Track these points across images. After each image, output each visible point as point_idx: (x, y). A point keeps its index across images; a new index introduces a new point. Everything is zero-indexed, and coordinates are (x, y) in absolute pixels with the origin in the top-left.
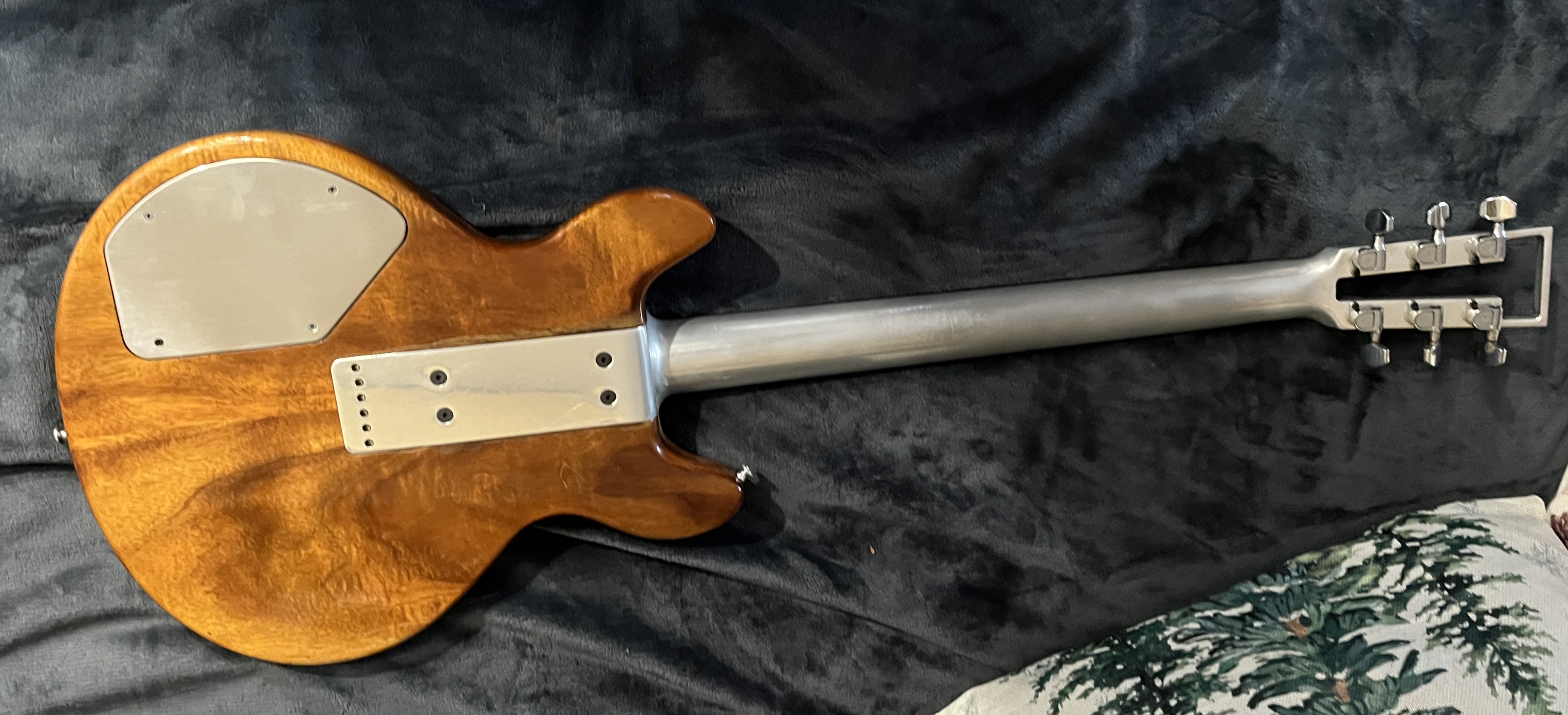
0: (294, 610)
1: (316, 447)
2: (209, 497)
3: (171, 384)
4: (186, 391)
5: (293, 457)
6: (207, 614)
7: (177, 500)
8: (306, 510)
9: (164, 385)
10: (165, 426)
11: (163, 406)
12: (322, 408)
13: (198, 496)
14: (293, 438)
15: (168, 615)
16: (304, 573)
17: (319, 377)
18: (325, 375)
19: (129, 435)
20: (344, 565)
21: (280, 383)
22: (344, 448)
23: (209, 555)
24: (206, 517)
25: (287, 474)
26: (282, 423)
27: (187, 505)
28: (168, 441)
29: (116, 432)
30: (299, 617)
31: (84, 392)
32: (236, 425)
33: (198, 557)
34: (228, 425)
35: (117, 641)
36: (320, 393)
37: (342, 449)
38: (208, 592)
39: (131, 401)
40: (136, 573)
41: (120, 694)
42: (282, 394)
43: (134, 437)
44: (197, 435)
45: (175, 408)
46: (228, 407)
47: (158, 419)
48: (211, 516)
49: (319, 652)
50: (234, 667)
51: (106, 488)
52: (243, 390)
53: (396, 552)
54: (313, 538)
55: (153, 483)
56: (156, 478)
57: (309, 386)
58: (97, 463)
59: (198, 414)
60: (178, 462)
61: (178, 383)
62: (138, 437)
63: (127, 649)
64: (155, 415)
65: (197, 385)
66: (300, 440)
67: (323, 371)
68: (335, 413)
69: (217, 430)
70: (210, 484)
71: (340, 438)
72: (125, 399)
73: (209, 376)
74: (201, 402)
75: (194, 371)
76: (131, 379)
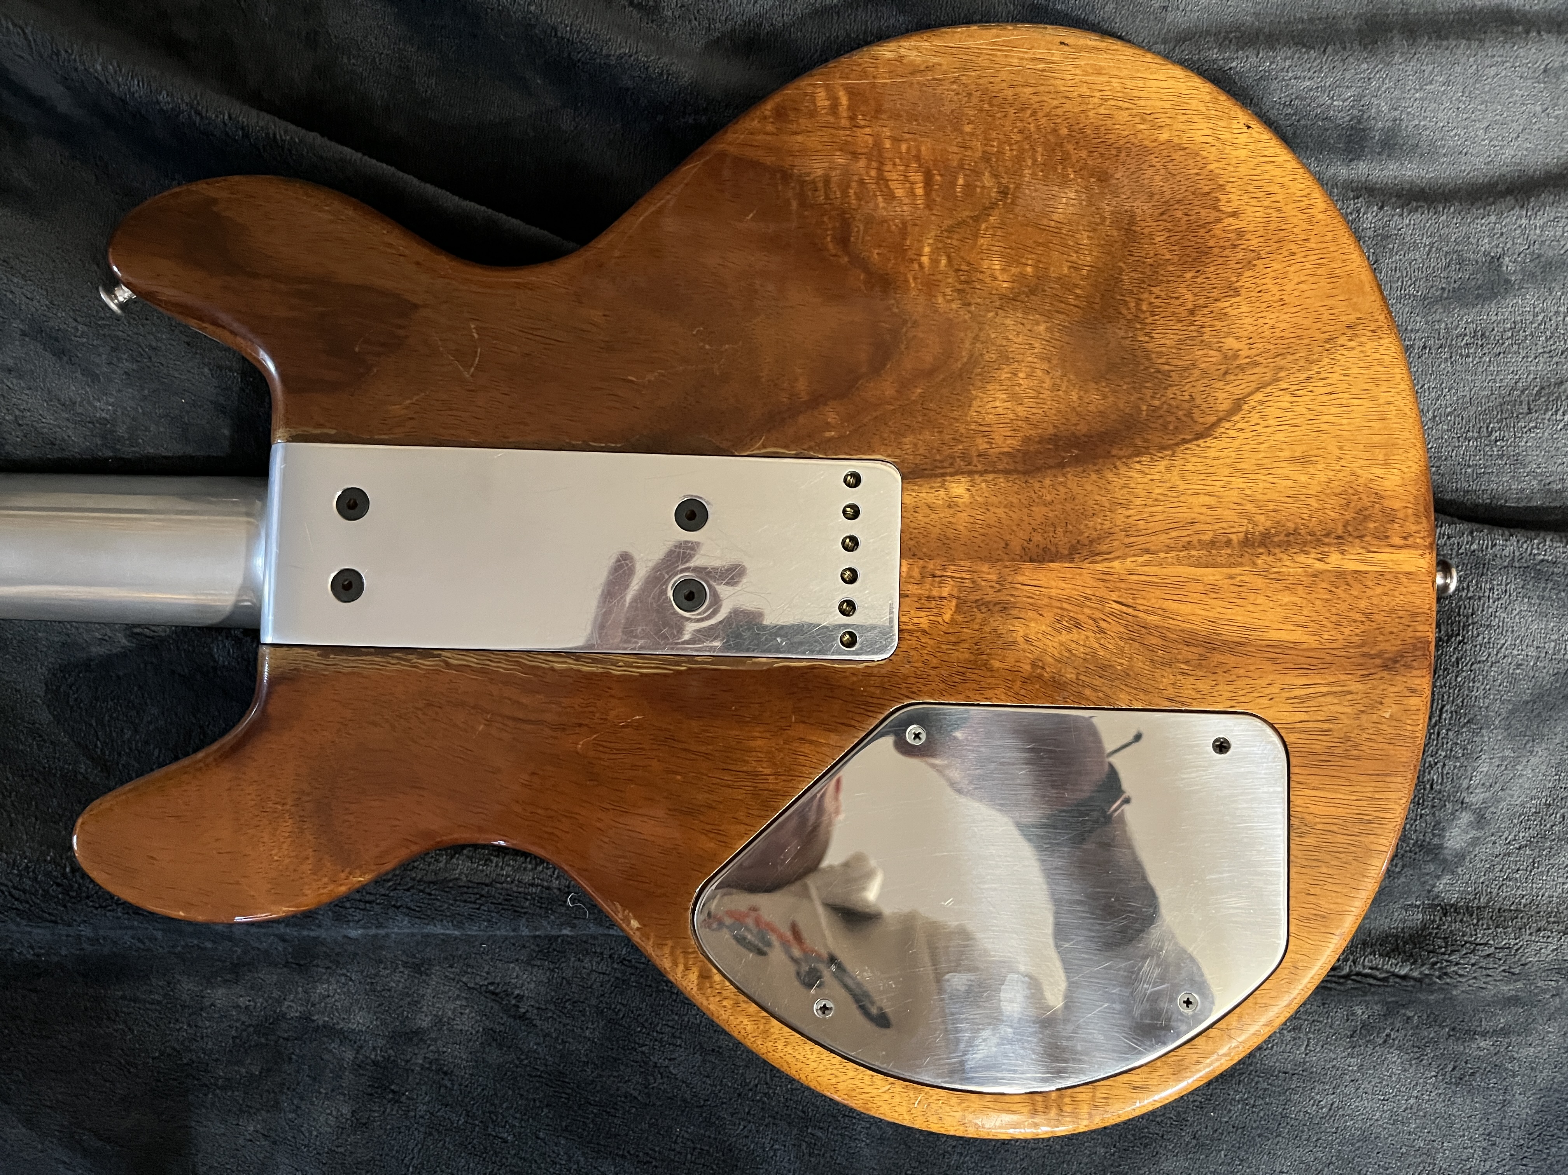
0: (1070, 147)
1: (959, 488)
2: (1189, 414)
3: (1217, 657)
4: (1190, 639)
5: (1007, 472)
6: (1243, 170)
7: (1255, 418)
8: (1005, 358)
9: (1231, 660)
10: (1244, 573)
11: (1240, 616)
12: (931, 566)
13: (1213, 419)
14: (1000, 512)
15: (1319, 180)
16: (1036, 226)
17: (924, 632)
18: (910, 632)
19: (1319, 565)
20: (950, 230)
21: (1002, 630)
22: (903, 478)
23: (1215, 294)
24: (1205, 373)
25: (1027, 440)
26: (1016, 545)
27: (1237, 406)
28: (1247, 542)
29: (1341, 574)
30: (1064, 131)
31: (1385, 667)
32: (1107, 556)
33: (1237, 291)
34: (1122, 558)
35: (1424, 146)
36: (929, 598)
37: (910, 475)
38: (1234, 214)
39: (1298, 635)
40: (1365, 276)
41: (1439, 37)
42: (1004, 608)
43: (1309, 560)
44: (1188, 546)
45: (1217, 609)
46: (1114, 596)
47: (1256, 591)
48: (1196, 373)
49: (1040, 52)
50: (1214, 54)
51: (1386, 464)
52: (1078, 625)
53: (844, 241)
54: (1002, 297)
55: (1291, 460)
56: (1286, 469)
57: (947, 617)
58: (1390, 516)
59: (1176, 588)
60: (1234, 496)
61: (1203, 657)
62: (1302, 558)
63: (1408, 125)
64: (1261, 600)
65: (1165, 649)
66: (987, 506)
67: (913, 642)
68: (906, 552)
69: (1147, 551)
70: (1185, 441)
71: (908, 500)
72: (1312, 641)
73: (1140, 664)
74: (1166, 614)
75: (1166, 679)
76: (1292, 679)
